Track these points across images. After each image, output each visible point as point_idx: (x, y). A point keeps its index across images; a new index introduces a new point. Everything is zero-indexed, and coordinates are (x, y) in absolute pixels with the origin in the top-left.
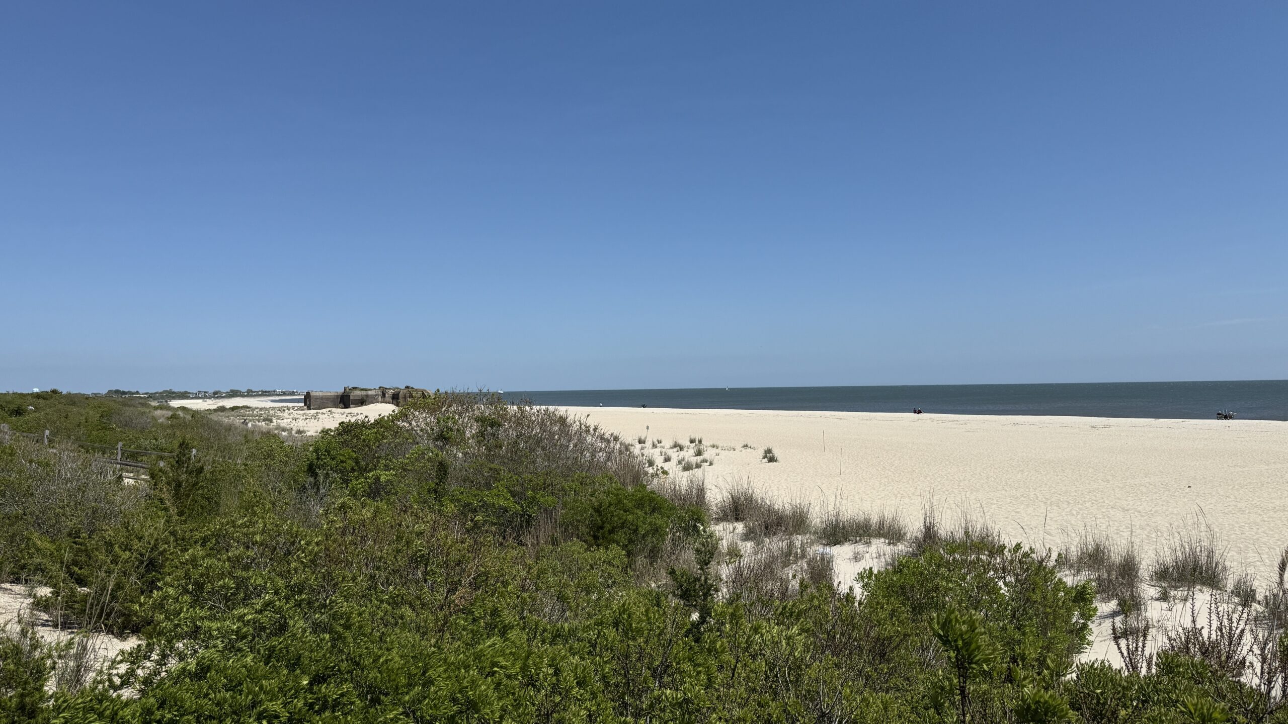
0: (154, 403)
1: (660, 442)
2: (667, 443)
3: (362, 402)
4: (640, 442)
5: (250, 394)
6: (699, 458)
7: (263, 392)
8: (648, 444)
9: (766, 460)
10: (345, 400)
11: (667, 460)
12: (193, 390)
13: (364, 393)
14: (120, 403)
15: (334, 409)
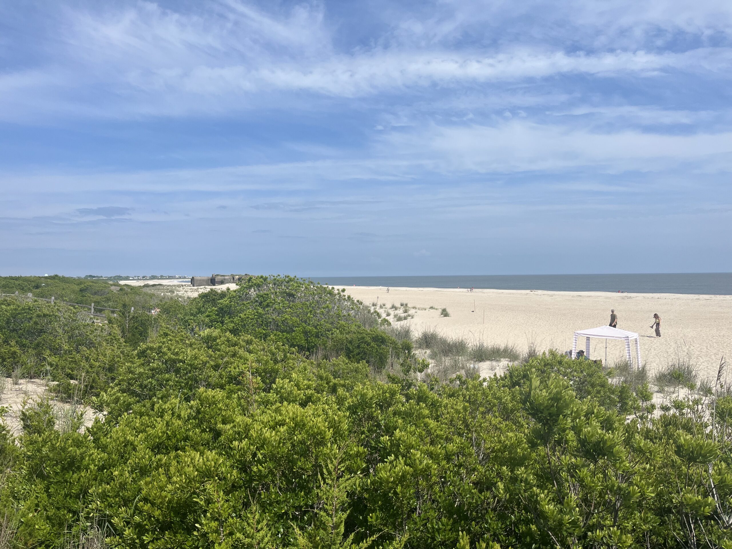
0: (111, 282)
1: (384, 305)
2: (388, 306)
3: (222, 282)
4: (374, 305)
5: (162, 278)
6: (406, 314)
7: (169, 276)
8: (378, 306)
9: (443, 316)
10: (213, 281)
11: (388, 315)
12: (131, 275)
13: (223, 278)
14: (92, 282)
15: (206, 286)
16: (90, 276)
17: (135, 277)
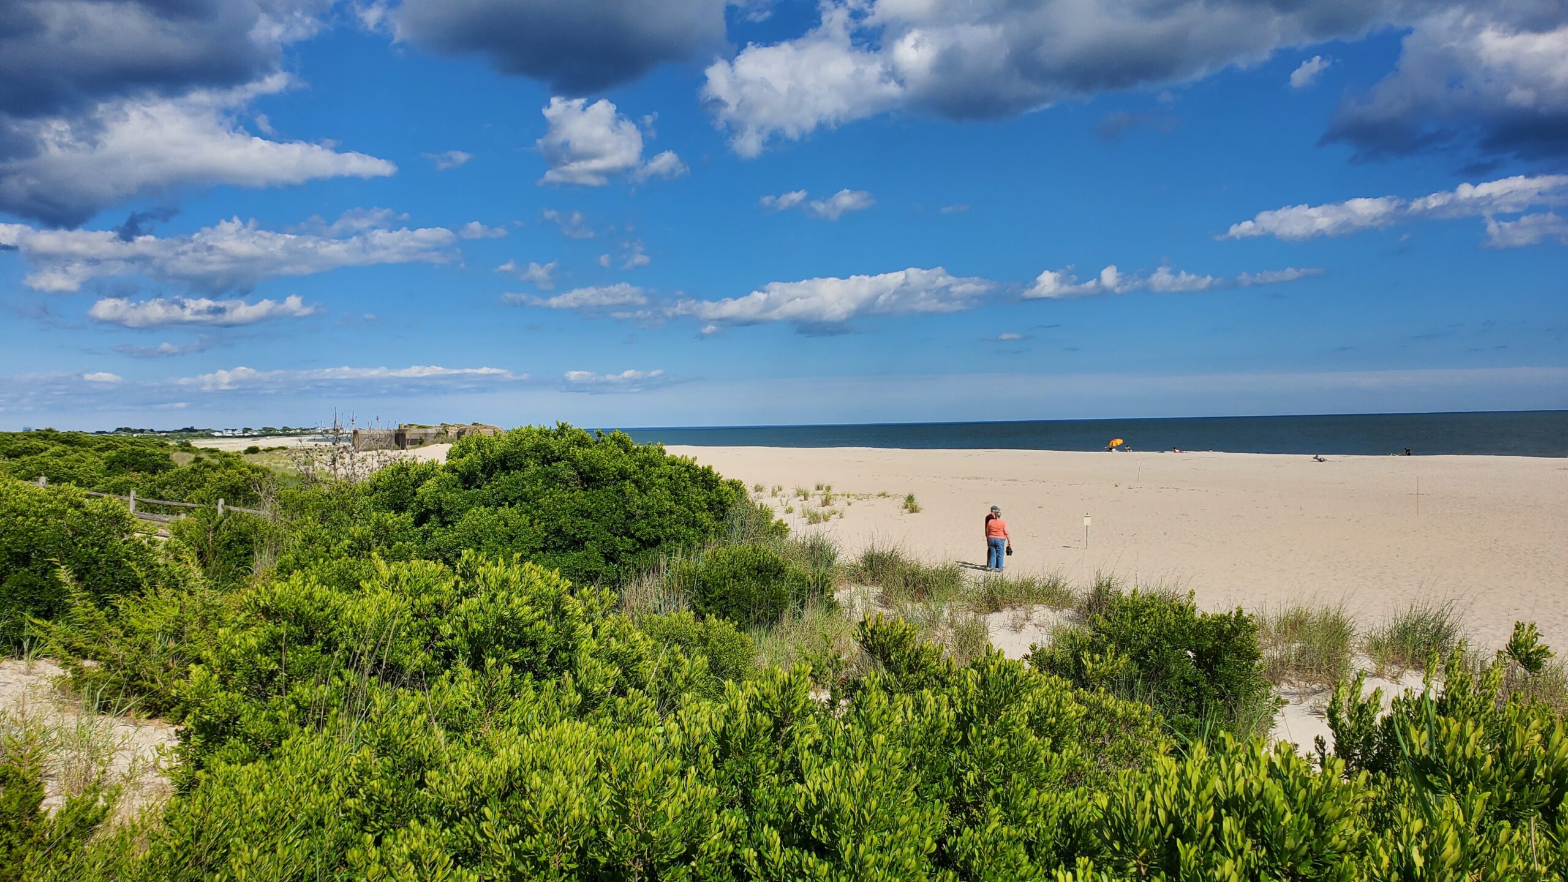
0: (171, 444)
1: (780, 489)
2: (789, 490)
3: (420, 442)
4: (758, 489)
5: (286, 432)
6: (827, 509)
7: (301, 429)
8: (768, 491)
9: (907, 510)
10: (400, 439)
11: (789, 511)
12: (217, 427)
13: (422, 431)
14: (132, 444)
15: (386, 451)
16: (127, 430)
17: (226, 430)
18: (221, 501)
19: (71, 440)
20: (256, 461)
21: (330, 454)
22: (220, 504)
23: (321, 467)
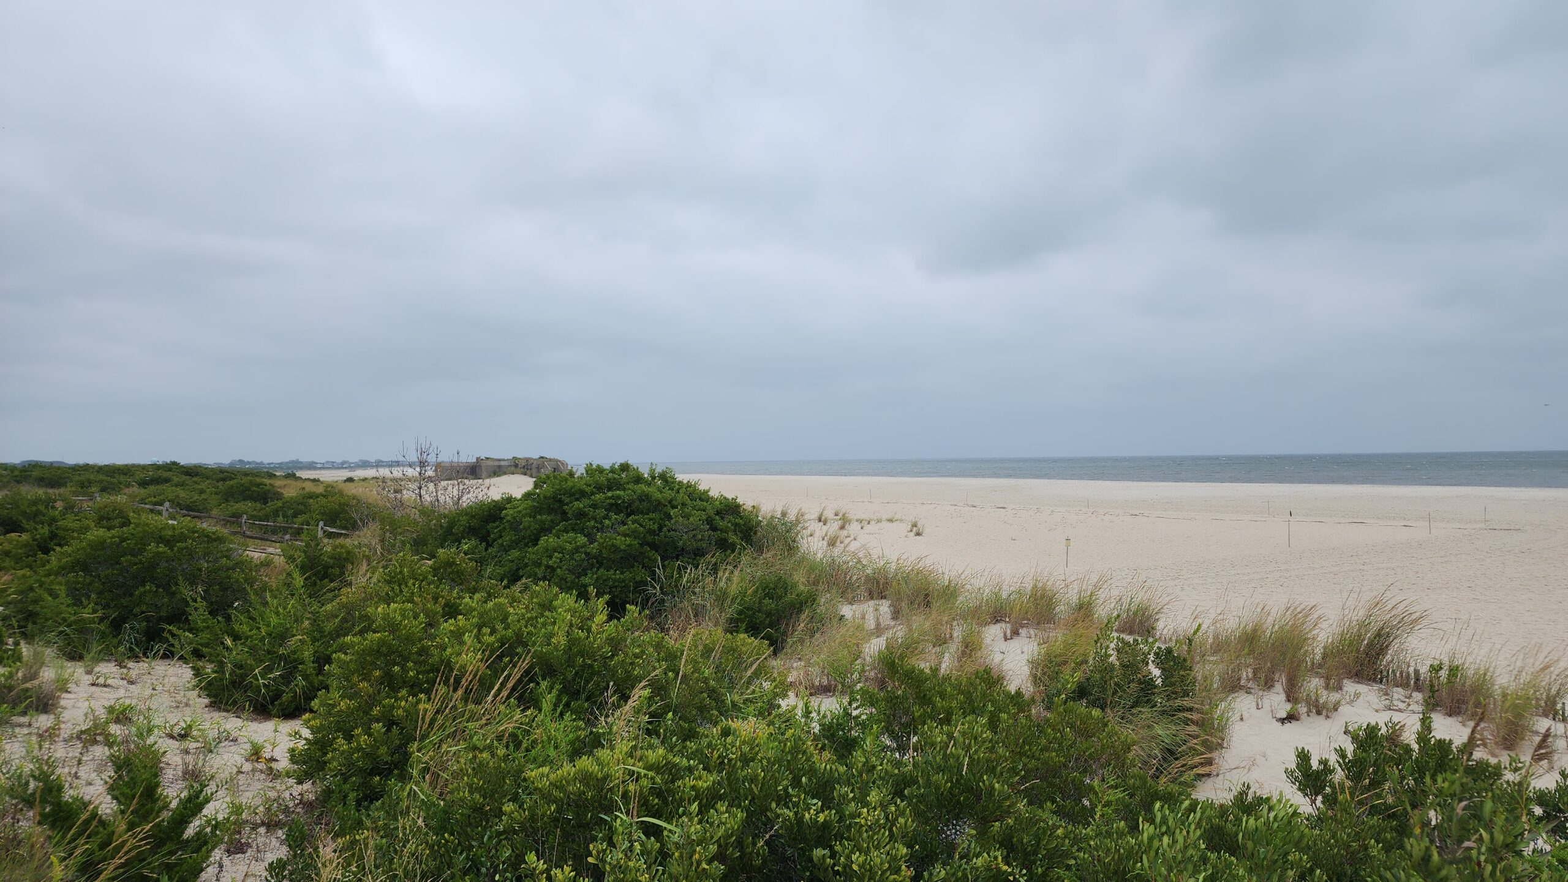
0: (278, 474)
1: (803, 515)
2: (810, 516)
3: (494, 473)
4: (783, 514)
6: (844, 533)
8: (792, 516)
9: (912, 534)
10: (476, 471)
11: (811, 536)
12: (320, 459)
13: (497, 463)
15: (466, 481)
17: (327, 462)
18: (321, 524)
19: (193, 472)
20: (351, 490)
21: (417, 484)
22: (320, 526)
23: (408, 495)
